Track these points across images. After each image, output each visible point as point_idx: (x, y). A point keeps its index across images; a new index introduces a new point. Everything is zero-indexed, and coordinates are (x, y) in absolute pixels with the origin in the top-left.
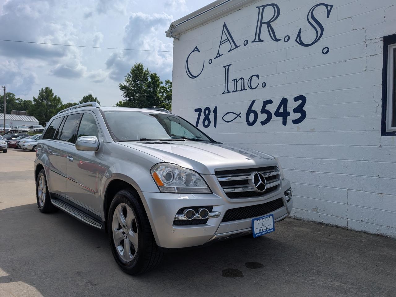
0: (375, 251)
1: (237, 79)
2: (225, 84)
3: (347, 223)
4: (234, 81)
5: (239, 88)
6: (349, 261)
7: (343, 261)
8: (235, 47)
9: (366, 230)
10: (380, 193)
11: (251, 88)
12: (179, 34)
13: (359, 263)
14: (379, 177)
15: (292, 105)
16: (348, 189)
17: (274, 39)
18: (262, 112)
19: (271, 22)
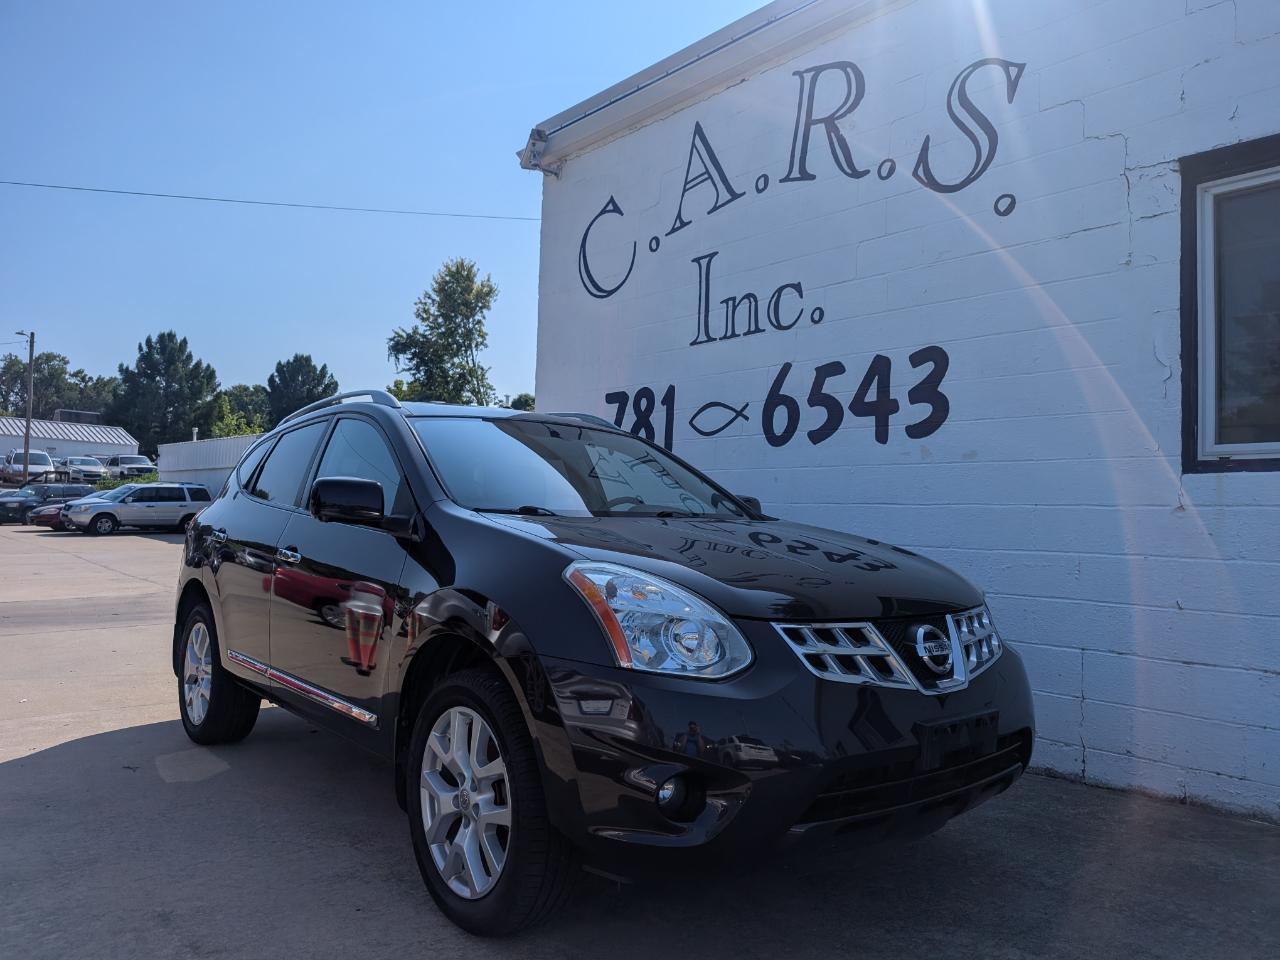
0: (1162, 851)
1: (734, 299)
2: (699, 313)
3: (1084, 761)
4: (725, 305)
5: (742, 323)
8: (729, 197)
9: (1145, 784)
10: (1185, 660)
11: (779, 327)
12: (560, 159)
14: (1181, 608)
15: (905, 378)
16: (1083, 649)
17: (849, 171)
18: (812, 402)
19: (837, 118)
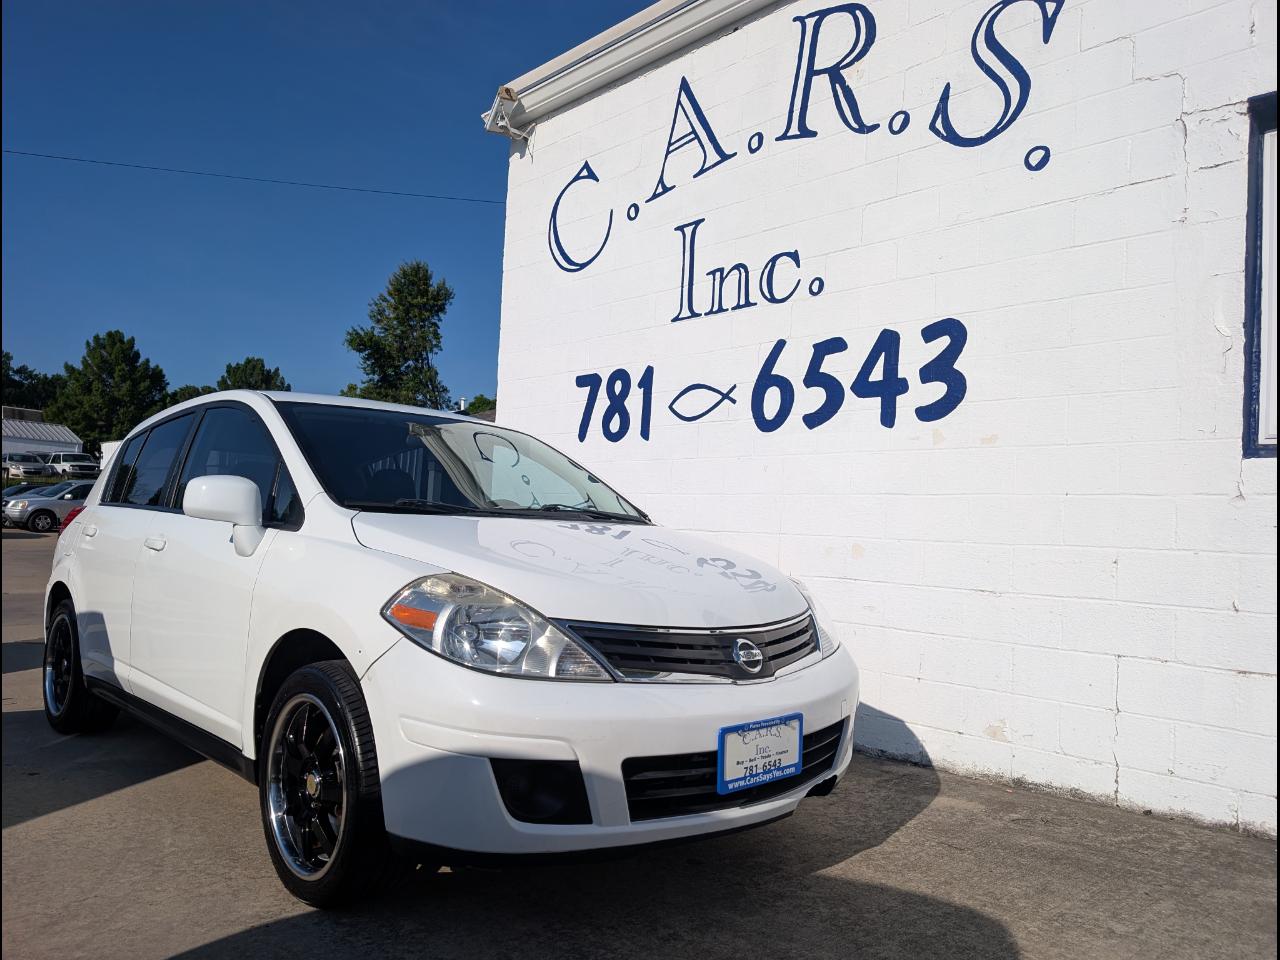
0: (1234, 889)
1: (721, 270)
2: (682, 287)
3: (1116, 781)
4: (711, 276)
5: (729, 302)
6: (1140, 931)
7: (1119, 928)
8: (719, 159)
9: (1189, 810)
10: (1241, 669)
11: (773, 300)
12: (531, 122)
13: (1183, 938)
14: (1237, 610)
15: (915, 355)
16: (1119, 656)
17: (855, 126)
18: (808, 383)
19: (843, 67)
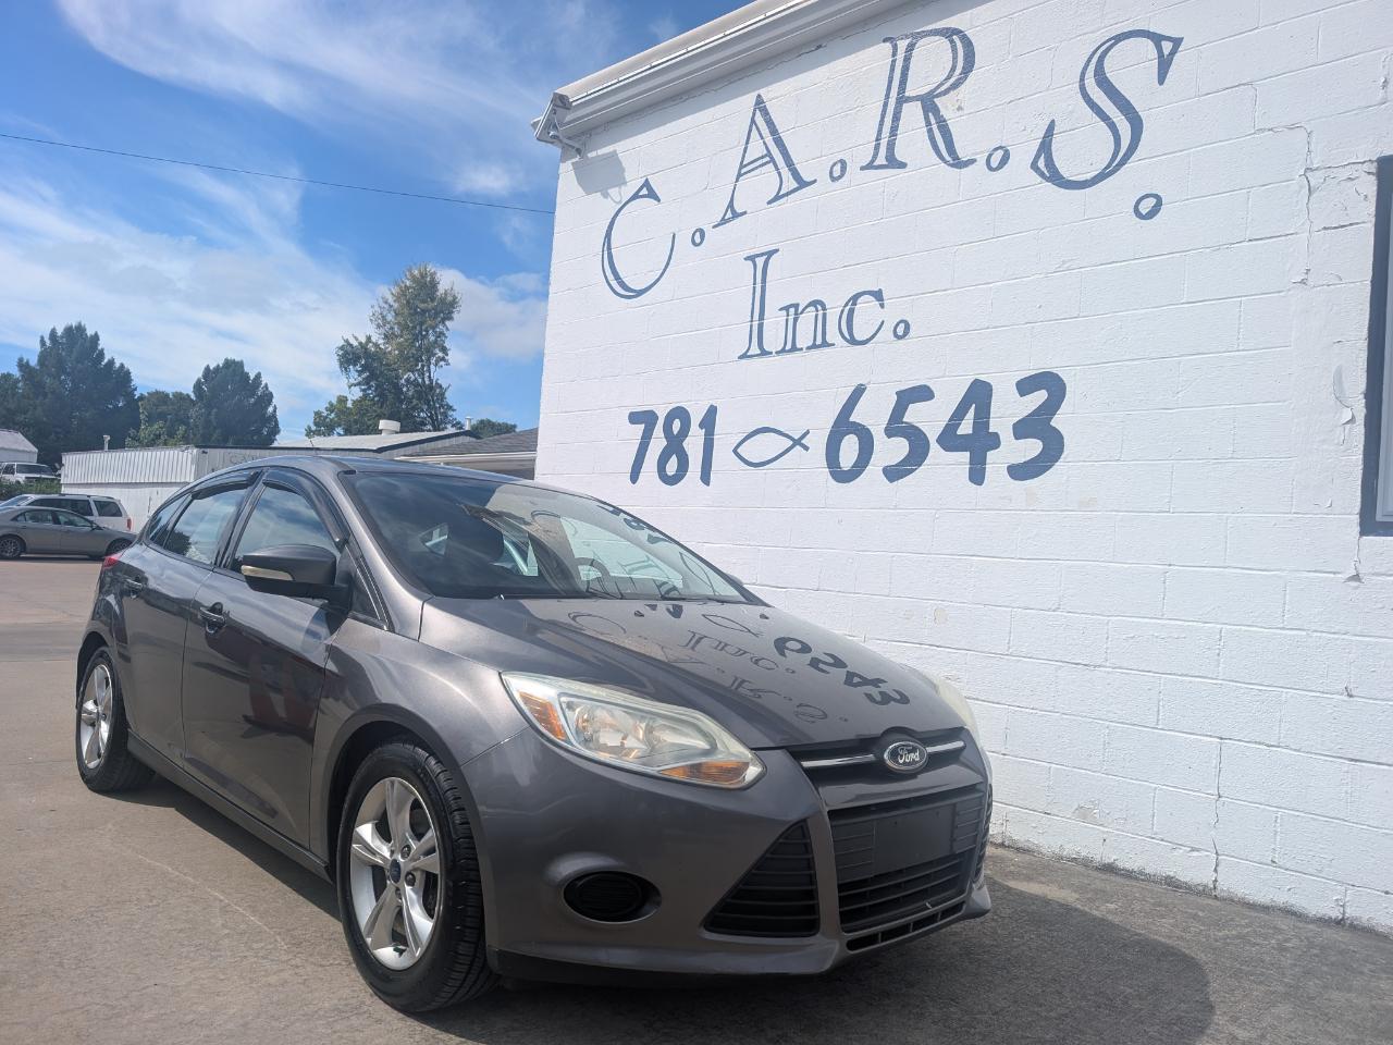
1: (796, 306)
2: (752, 321)
3: (1216, 870)
4: (784, 312)
5: (804, 340)
8: (796, 185)
9: (1292, 901)
10: (1351, 757)
11: (853, 341)
12: (583, 133)
14: (1351, 696)
15: (1008, 408)
16: (1221, 739)
17: (948, 158)
18: (891, 431)
19: (937, 96)
